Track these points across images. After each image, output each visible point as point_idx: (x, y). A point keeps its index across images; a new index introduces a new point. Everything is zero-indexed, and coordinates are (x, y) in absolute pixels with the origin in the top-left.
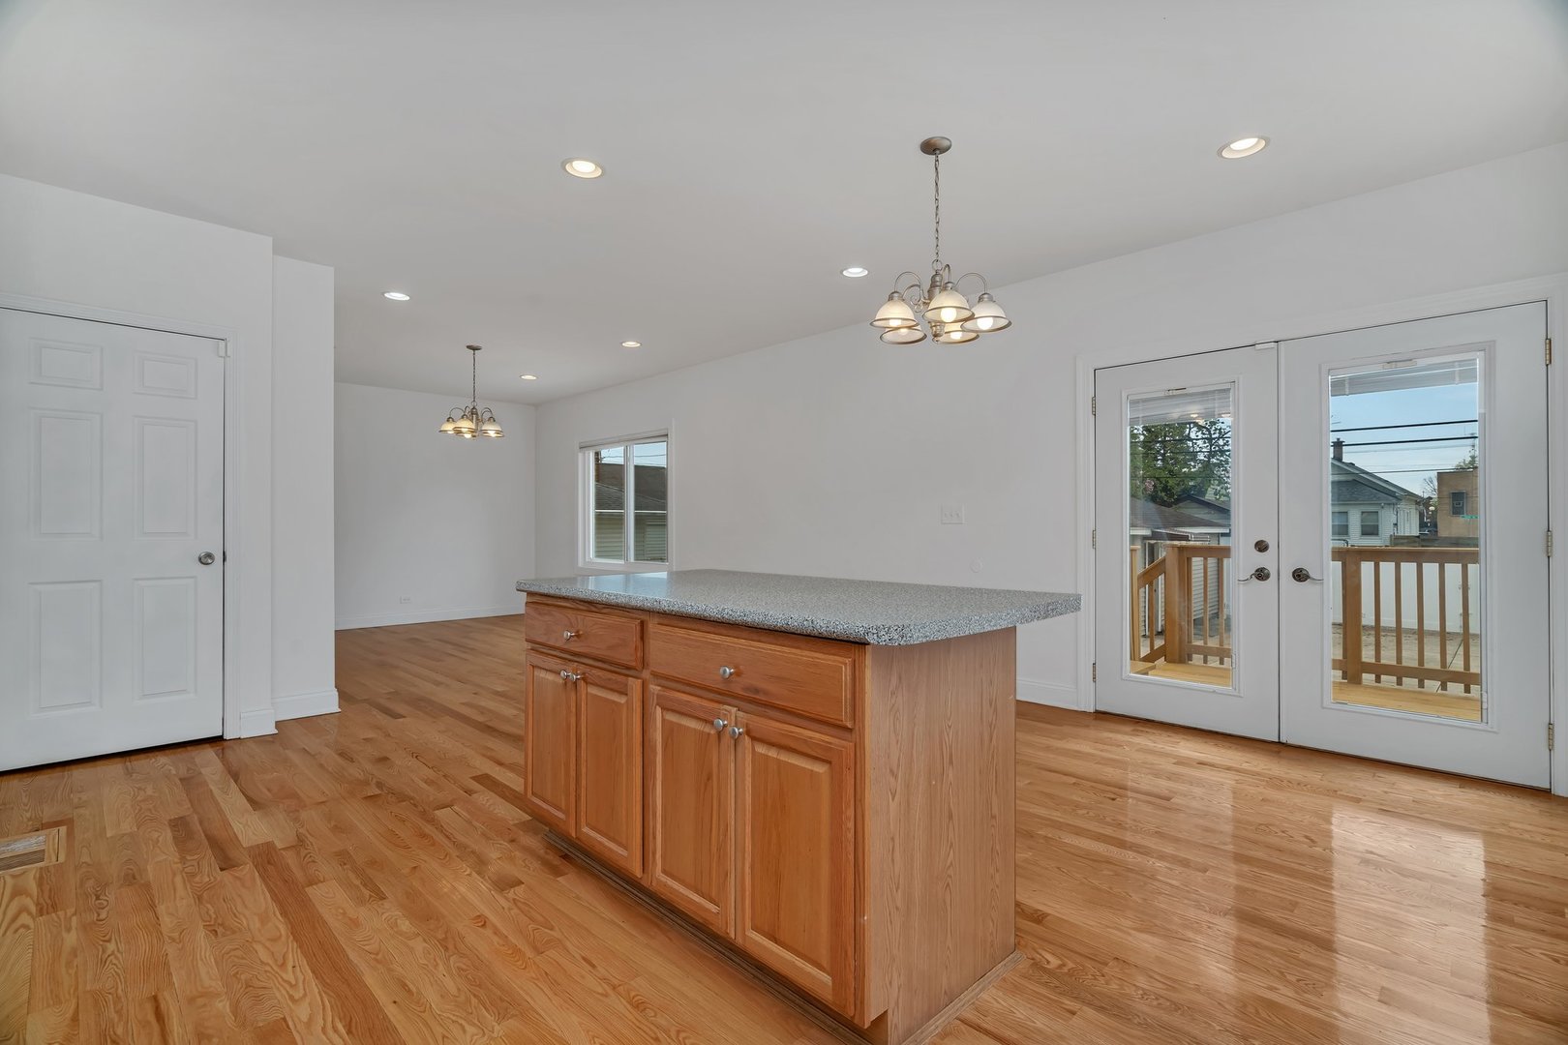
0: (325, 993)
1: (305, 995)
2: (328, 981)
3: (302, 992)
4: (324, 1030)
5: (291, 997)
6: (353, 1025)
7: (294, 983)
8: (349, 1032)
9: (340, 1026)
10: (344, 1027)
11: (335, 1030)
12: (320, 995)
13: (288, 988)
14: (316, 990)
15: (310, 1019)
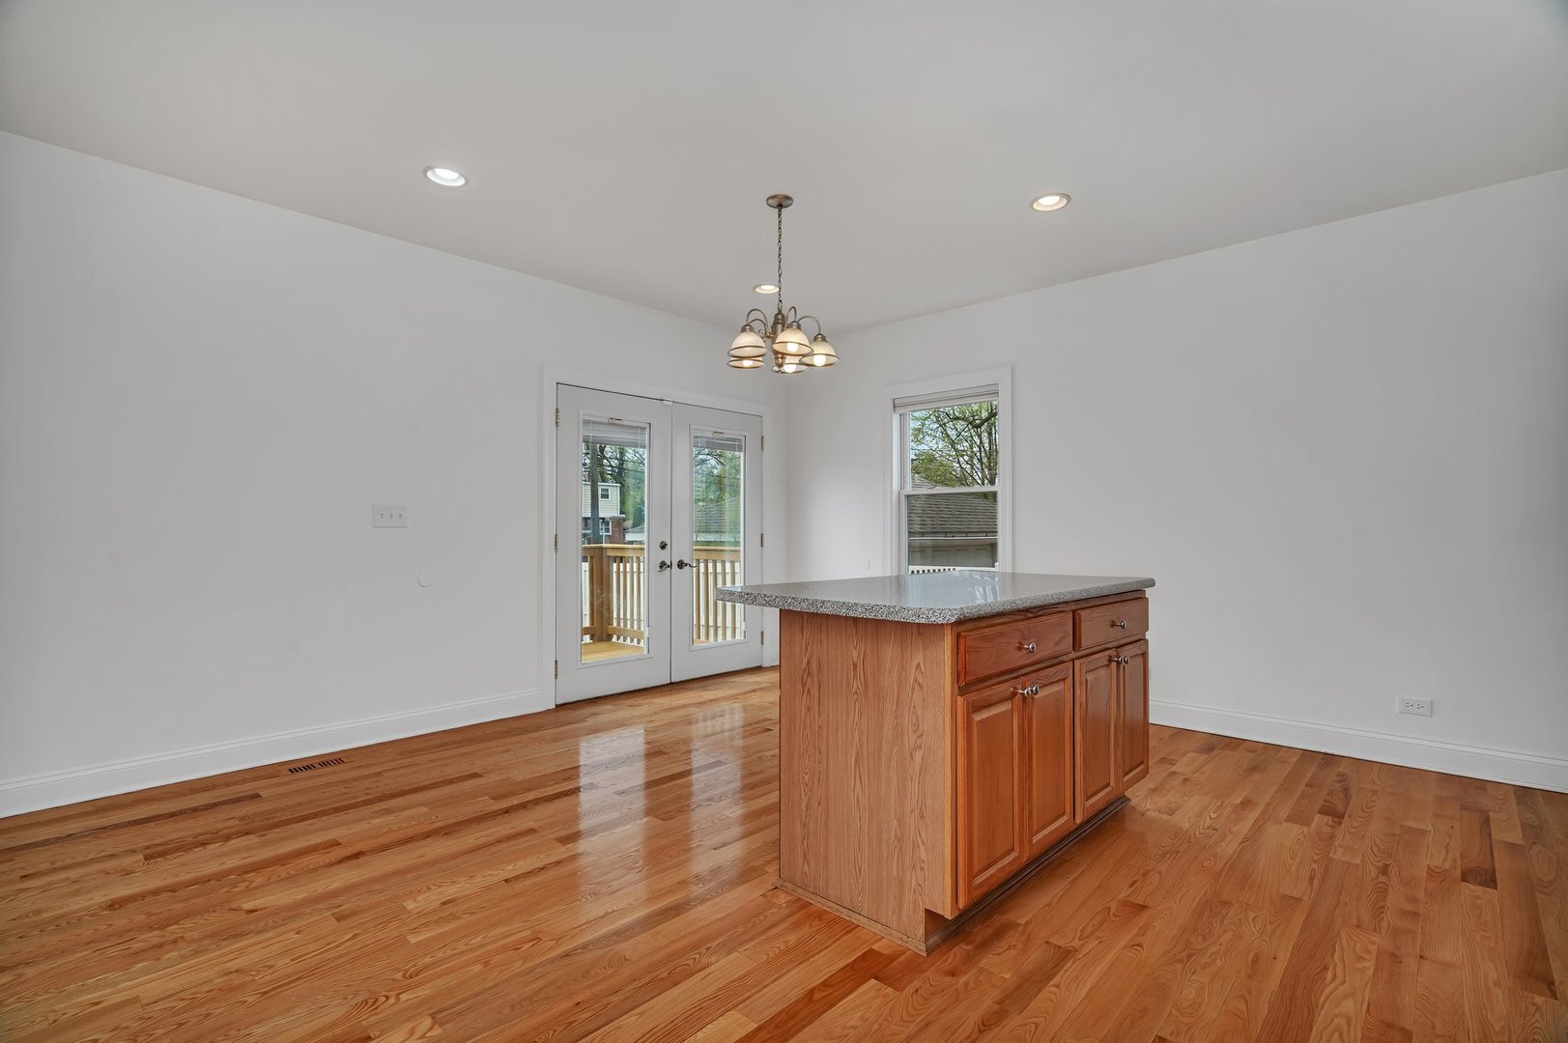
0: (1317, 1005)
1: (1336, 1016)
2: (1306, 1011)
3: (1336, 1021)
4: (1344, 982)
5: (1349, 1024)
6: (1318, 970)
7: (1337, 1034)
8: (1326, 968)
9: (1329, 976)
10: (1326, 974)
11: (1335, 977)
12: (1323, 1007)
13: (1346, 1033)
14: (1323, 1012)
15: (1346, 997)
